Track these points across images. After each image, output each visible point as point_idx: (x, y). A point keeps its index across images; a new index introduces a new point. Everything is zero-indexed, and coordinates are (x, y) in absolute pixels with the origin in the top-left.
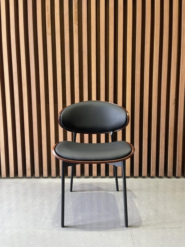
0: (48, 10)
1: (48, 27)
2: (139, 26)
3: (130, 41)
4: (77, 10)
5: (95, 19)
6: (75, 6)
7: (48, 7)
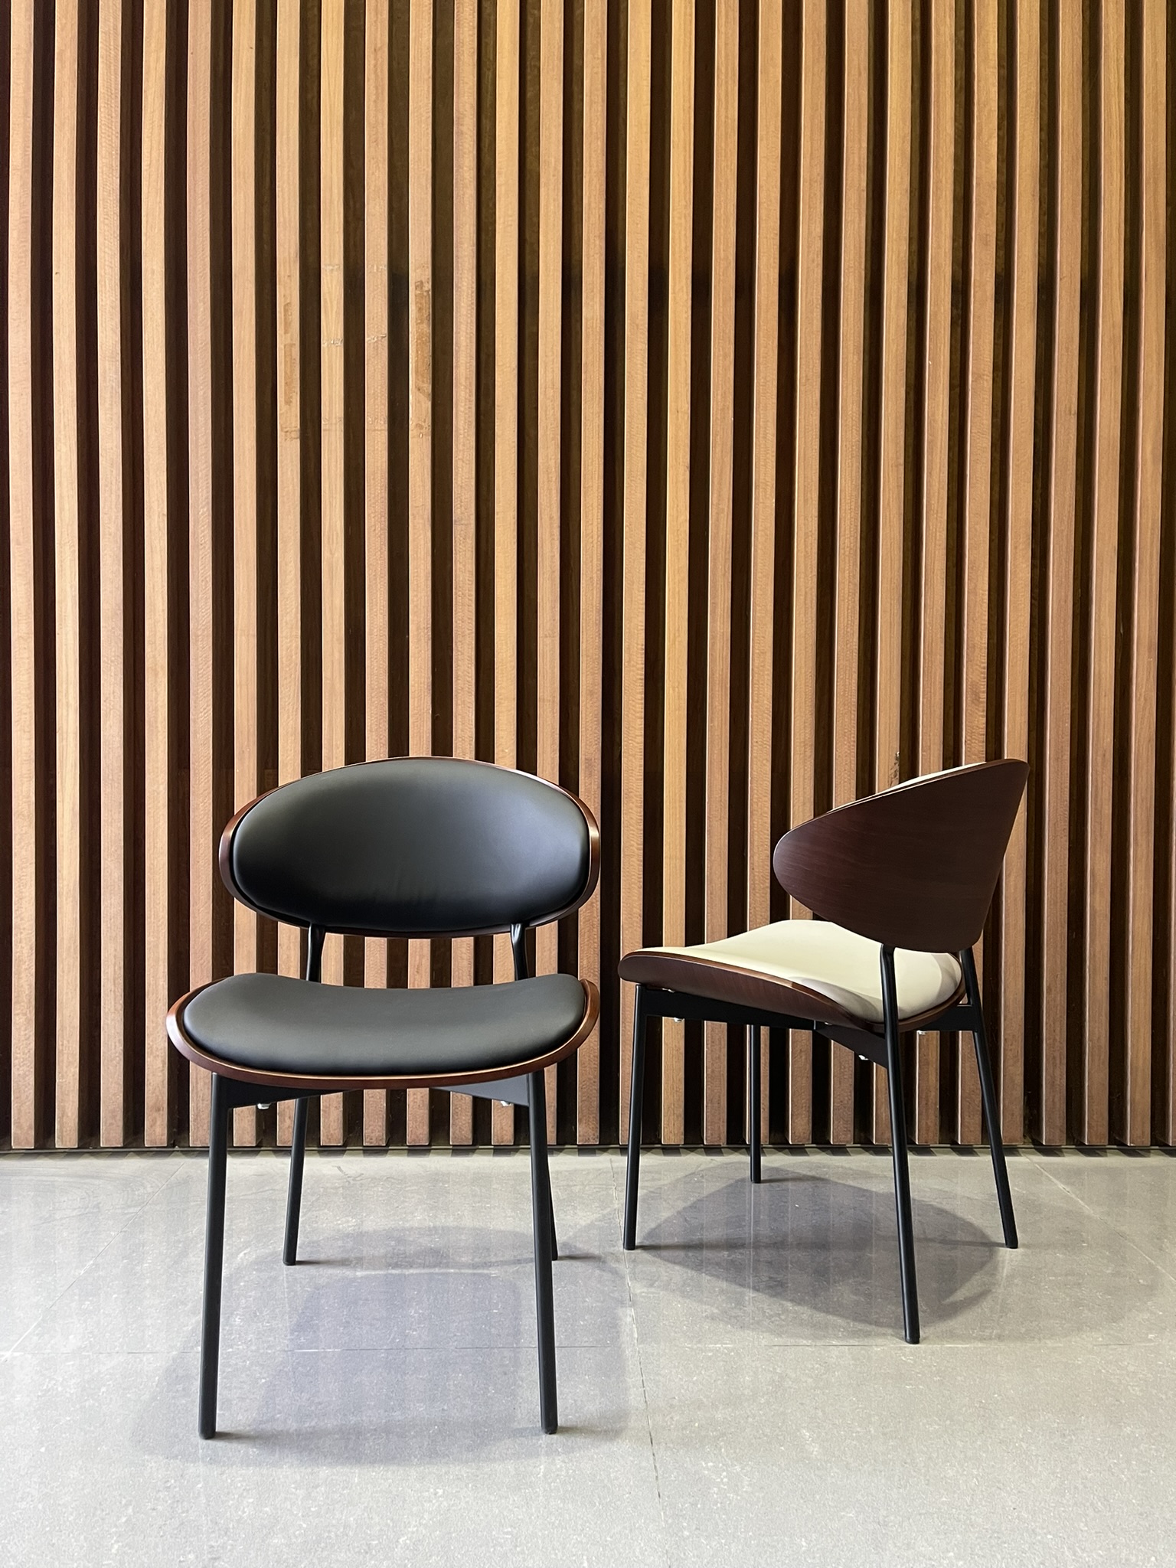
0: (287, 324)
1: (288, 402)
2: (723, 410)
3: (681, 478)
4: (427, 329)
5: (516, 372)
6: (420, 310)
7: (287, 306)
